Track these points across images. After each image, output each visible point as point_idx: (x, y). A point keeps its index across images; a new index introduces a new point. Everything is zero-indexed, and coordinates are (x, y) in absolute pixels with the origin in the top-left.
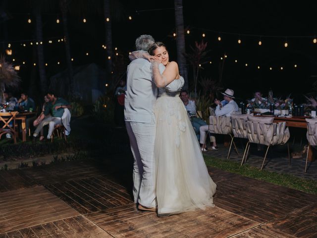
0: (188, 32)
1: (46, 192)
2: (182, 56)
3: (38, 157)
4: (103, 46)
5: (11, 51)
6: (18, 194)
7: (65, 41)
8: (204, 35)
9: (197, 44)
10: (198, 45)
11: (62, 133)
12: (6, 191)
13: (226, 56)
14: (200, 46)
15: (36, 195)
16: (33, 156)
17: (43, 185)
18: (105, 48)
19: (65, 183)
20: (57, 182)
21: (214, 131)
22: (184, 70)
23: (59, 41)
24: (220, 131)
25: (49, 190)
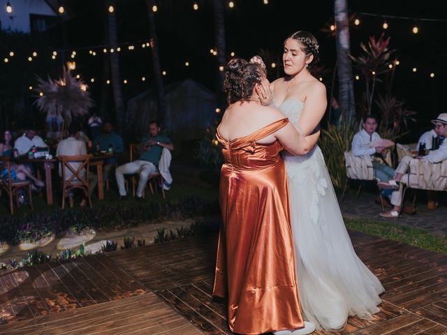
0: (357, 22)
1: (162, 307)
2: (345, 61)
3: (127, 228)
4: (212, 51)
5: (74, 63)
6: (113, 312)
7: (152, 46)
8: (385, 26)
9: (374, 41)
10: (376, 42)
11: (158, 186)
12: (92, 303)
13: (398, 63)
14: (378, 44)
15: (147, 315)
16: (120, 226)
17: (153, 289)
18: (215, 53)
19: (191, 286)
20: (176, 285)
21: (418, 185)
22: (348, 83)
23: (144, 46)
24: (430, 185)
25: (167, 302)
